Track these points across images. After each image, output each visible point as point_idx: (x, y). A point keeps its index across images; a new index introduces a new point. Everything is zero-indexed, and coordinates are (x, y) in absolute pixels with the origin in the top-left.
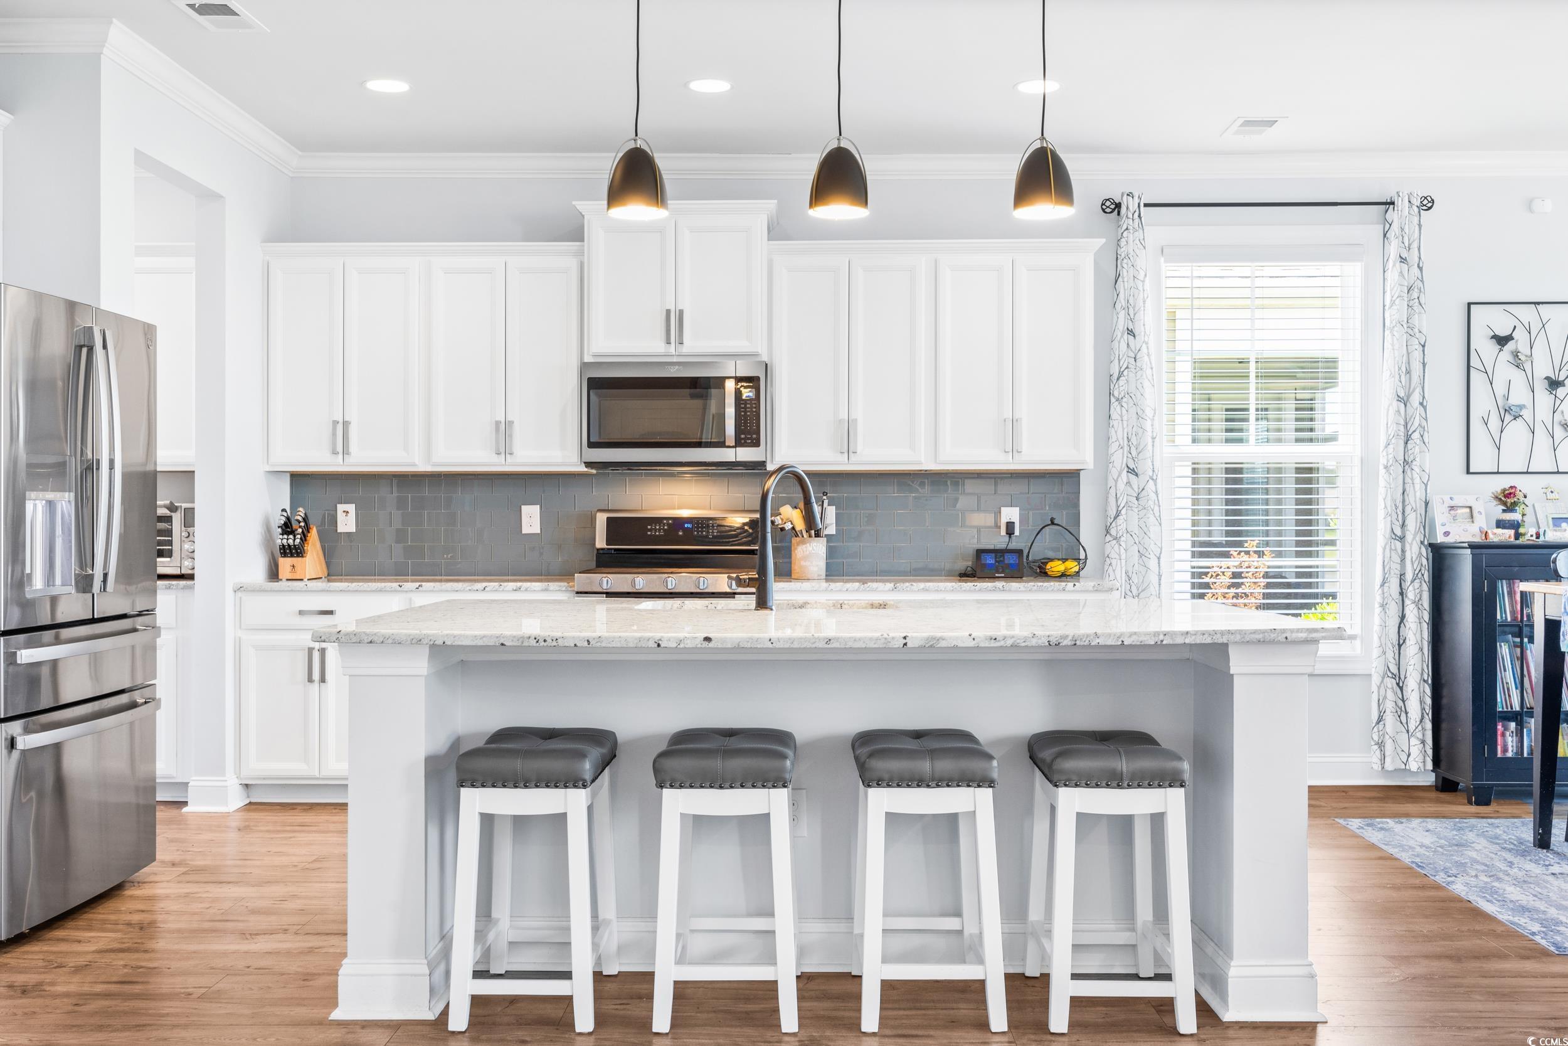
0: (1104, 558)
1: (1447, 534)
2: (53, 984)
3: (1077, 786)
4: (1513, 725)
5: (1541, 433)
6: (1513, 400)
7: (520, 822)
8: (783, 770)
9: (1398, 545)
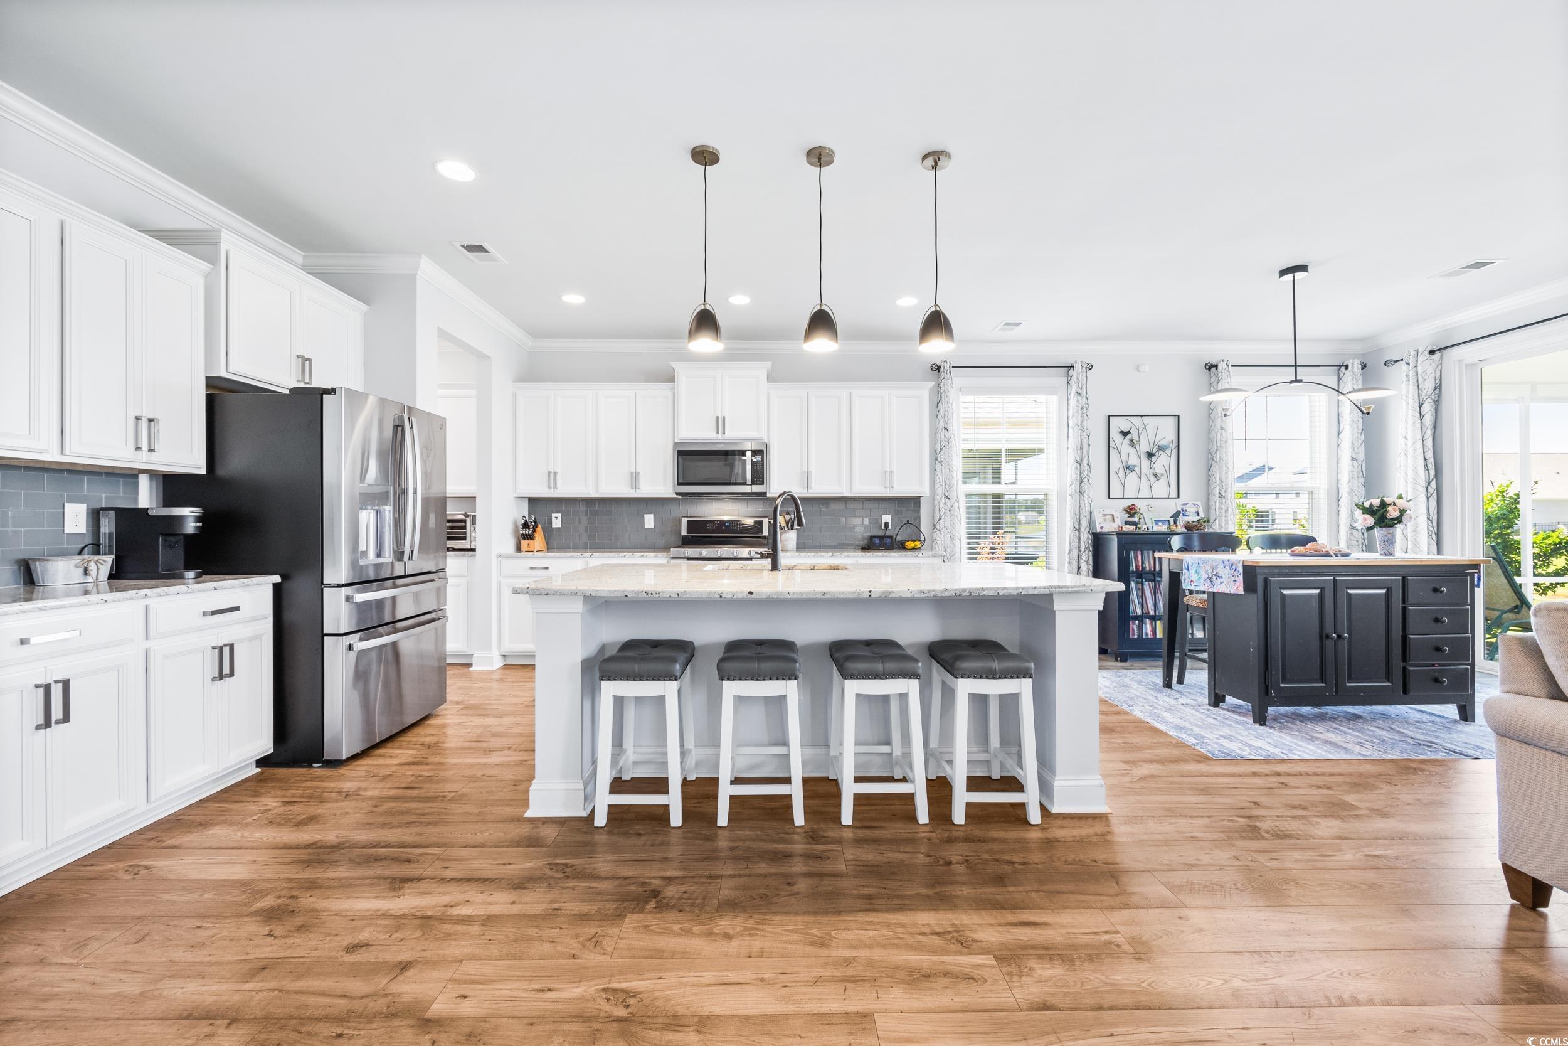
0: (933, 540)
1: (1102, 528)
2: (365, 790)
3: (968, 677)
4: (1137, 622)
5: (1144, 478)
6: (1130, 463)
7: (639, 700)
8: (794, 669)
9: (1077, 533)
